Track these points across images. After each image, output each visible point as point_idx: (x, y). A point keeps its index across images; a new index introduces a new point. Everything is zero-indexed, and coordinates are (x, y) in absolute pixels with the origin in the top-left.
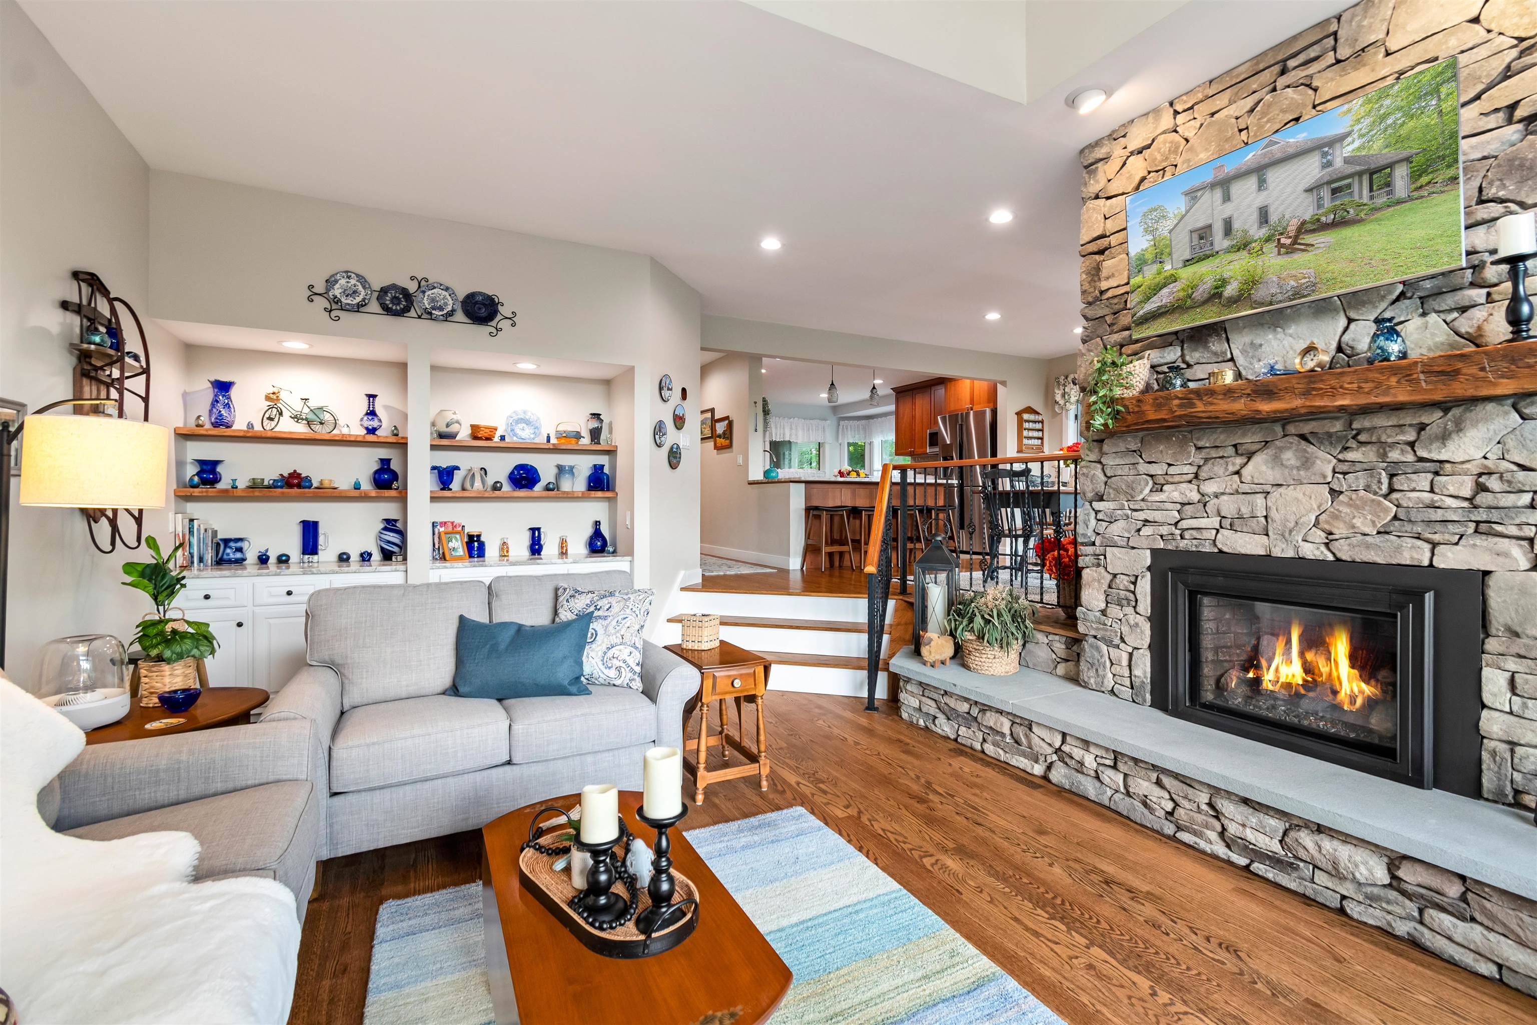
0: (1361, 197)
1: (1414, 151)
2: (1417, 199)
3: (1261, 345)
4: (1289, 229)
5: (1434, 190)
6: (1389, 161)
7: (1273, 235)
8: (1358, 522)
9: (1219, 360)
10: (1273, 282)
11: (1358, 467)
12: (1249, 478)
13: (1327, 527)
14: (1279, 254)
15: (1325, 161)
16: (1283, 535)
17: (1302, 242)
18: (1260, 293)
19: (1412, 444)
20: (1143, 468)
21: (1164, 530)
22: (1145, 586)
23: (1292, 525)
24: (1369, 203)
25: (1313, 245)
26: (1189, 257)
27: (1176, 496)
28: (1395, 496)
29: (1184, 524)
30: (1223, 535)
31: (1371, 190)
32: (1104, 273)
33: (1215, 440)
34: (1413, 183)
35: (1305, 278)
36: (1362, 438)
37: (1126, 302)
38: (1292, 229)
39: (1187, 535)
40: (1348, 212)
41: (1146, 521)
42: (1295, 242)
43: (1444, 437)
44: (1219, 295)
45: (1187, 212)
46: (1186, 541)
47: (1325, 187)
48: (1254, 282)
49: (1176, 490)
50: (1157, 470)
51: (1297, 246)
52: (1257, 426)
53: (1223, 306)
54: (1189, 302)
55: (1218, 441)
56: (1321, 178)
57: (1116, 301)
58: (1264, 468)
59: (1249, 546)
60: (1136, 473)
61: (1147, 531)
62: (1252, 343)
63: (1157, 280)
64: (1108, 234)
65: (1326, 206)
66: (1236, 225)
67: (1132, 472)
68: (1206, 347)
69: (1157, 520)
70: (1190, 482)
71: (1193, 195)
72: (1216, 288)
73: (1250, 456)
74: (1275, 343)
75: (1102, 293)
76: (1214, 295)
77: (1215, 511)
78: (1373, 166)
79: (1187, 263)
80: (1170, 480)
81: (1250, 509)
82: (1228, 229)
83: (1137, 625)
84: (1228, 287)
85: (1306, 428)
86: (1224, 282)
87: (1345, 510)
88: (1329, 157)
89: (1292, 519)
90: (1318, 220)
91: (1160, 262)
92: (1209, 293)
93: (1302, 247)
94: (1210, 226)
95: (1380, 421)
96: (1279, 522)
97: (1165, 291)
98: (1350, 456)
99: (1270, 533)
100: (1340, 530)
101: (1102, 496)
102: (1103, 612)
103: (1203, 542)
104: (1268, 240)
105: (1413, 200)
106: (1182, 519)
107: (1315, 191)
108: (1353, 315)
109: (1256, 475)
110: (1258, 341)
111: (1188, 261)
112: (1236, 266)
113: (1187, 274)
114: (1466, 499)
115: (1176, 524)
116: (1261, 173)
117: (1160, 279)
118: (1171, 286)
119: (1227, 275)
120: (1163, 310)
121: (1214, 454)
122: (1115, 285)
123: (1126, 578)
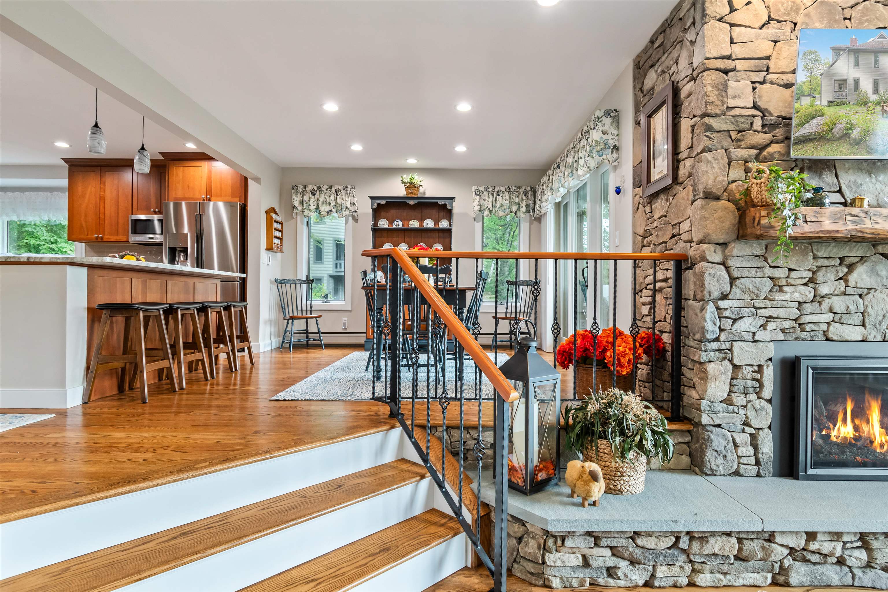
3: (861, 185)
7: (880, 102)
9: (831, 190)
10: (879, 135)
12: (854, 283)
14: (883, 116)
16: (875, 326)
18: (871, 143)
20: (768, 271)
21: (787, 324)
22: (769, 373)
23: (881, 318)
26: (832, 99)
27: (795, 296)
29: (803, 319)
30: (834, 327)
32: (730, 91)
33: (830, 251)
37: (752, 124)
39: (808, 328)
41: (771, 317)
44: (849, 135)
45: (833, 64)
46: (805, 333)
48: (869, 133)
49: (796, 291)
50: (780, 273)
52: (859, 244)
53: (851, 144)
54: (829, 135)
55: (832, 253)
57: (742, 120)
58: (865, 276)
59: (852, 335)
60: (762, 275)
61: (771, 325)
62: (855, 182)
64: (734, 57)
66: (862, 87)
67: (759, 274)
68: (821, 178)
69: (781, 316)
70: (807, 285)
71: (837, 52)
72: (847, 129)
73: (851, 267)
74: (871, 185)
75: (729, 108)
76: (846, 134)
77: (827, 308)
79: (831, 104)
80: (792, 283)
81: (856, 307)
84: (854, 131)
86: (851, 127)
89: (881, 313)
91: (813, 97)
92: (843, 132)
94: (845, 81)
96: (872, 316)
97: (815, 121)
99: (866, 325)
101: (727, 295)
102: (728, 401)
103: (817, 333)
104: (877, 104)
106: (801, 315)
109: (859, 281)
110: (859, 181)
111: (831, 102)
112: (859, 116)
113: (829, 112)
115: (795, 320)
116: (876, 55)
117: (811, 110)
118: (820, 118)
119: (854, 121)
120: (813, 136)
121: (826, 263)
122: (742, 106)
123: (750, 369)
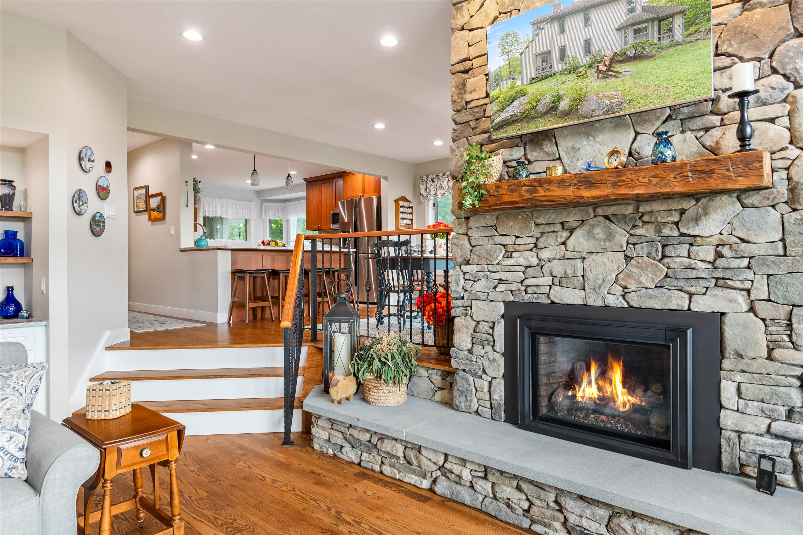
0: (653, 38)
1: (687, 6)
2: (688, 43)
3: (579, 149)
4: (605, 58)
5: (699, 37)
6: (671, 12)
7: (594, 63)
8: (643, 279)
9: (551, 159)
10: (594, 100)
11: (643, 239)
12: (572, 247)
13: (623, 283)
14: (598, 78)
15: (629, 7)
16: (595, 290)
17: (614, 69)
18: (584, 109)
19: (677, 224)
20: (498, 239)
21: (514, 287)
22: (500, 330)
23: (600, 282)
24: (659, 43)
25: (621, 73)
26: (534, 76)
27: (522, 261)
28: (666, 260)
29: (527, 282)
30: (554, 290)
31: (660, 33)
32: (468, 88)
33: (549, 218)
34: (686, 31)
35: (615, 98)
36: (645, 218)
37: (485, 111)
38: (607, 59)
39: (530, 290)
40: (644, 49)
41: (501, 280)
42: (608, 70)
43: (696, 219)
44: (555, 109)
45: (534, 39)
46: (529, 295)
47: (630, 27)
48: (581, 100)
49: (521, 256)
50: (508, 240)
51: (610, 73)
52: (577, 208)
53: (558, 117)
54: (534, 113)
55: (551, 219)
56: (627, 20)
57: (477, 110)
58: (582, 240)
59: (572, 298)
60: (493, 243)
61: (501, 287)
62: (573, 147)
63: (510, 93)
64: (471, 57)
65: (630, 43)
66: (569, 53)
67: (491, 242)
68: (541, 148)
69: (508, 279)
70: (531, 250)
71: (538, 25)
72: (554, 102)
73: (572, 231)
74: (588, 148)
75: (467, 103)
76: (552, 108)
77: (549, 272)
78: (661, 15)
79: (533, 81)
80: (518, 248)
81: (573, 270)
82: (563, 56)
83: (495, 360)
84: (562, 102)
85: (609, 211)
86: (558, 98)
87: (635, 270)
88: (632, 5)
89: (601, 277)
90: (625, 53)
91: (513, 79)
92: (549, 106)
93: (614, 74)
94: (549, 52)
95: (657, 206)
96: (592, 280)
97: (516, 103)
98: (639, 231)
99: (586, 288)
100: (632, 286)
101: (469, 261)
102: (470, 351)
103: (541, 295)
104: (590, 66)
105: (686, 43)
106: (526, 278)
107: (623, 30)
108: (639, 130)
109: (577, 245)
110: (577, 146)
111: (533, 79)
112: (568, 85)
113: (532, 89)
114: (710, 262)
115: (522, 282)
116: (587, 12)
117: (512, 93)
118: (521, 99)
119: (561, 92)
120: (515, 118)
121: (548, 229)
122: (477, 98)
123: (486, 324)
